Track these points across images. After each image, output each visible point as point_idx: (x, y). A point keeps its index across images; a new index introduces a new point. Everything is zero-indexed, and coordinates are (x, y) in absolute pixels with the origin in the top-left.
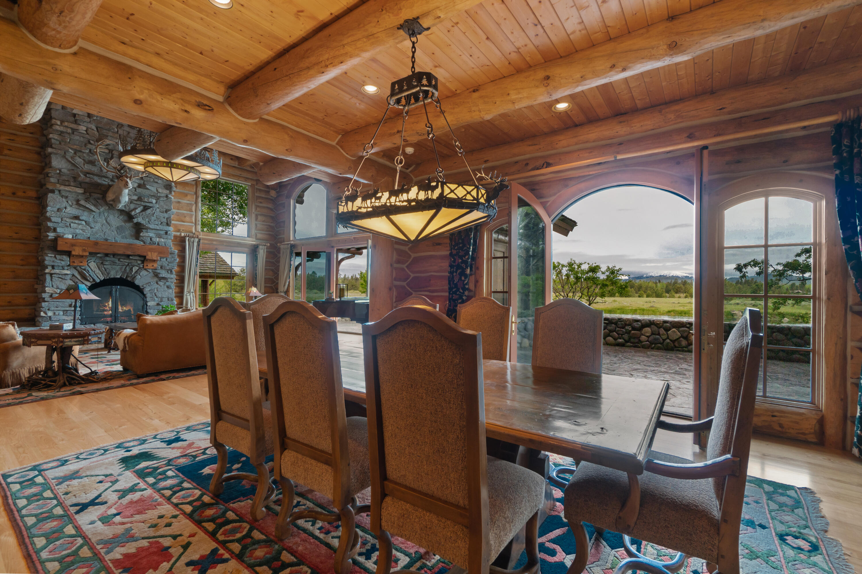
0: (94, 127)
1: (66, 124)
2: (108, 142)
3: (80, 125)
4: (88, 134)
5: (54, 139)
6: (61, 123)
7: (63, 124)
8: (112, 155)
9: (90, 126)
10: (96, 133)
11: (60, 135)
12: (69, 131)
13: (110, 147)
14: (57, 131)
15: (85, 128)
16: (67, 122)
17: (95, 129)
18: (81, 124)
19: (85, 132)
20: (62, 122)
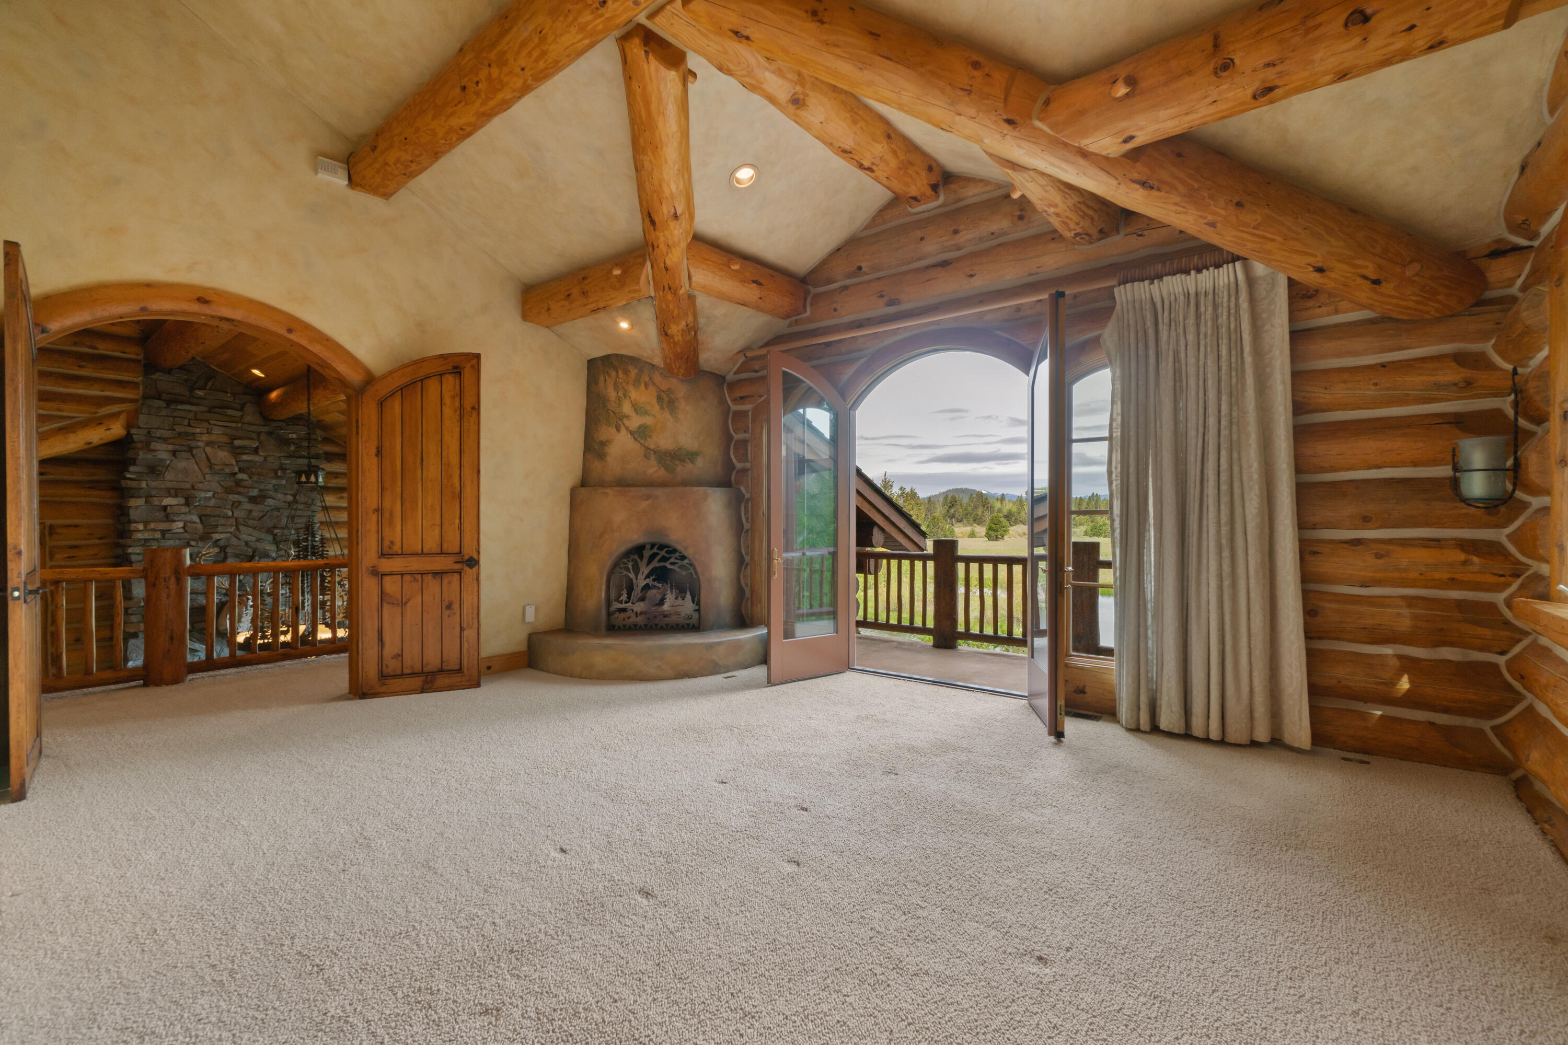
0: (195, 518)
1: (152, 526)
2: (216, 536)
3: (175, 521)
4: (186, 531)
5: (135, 554)
6: (145, 527)
7: (149, 527)
8: (226, 553)
9: (188, 518)
10: (199, 526)
11: (143, 545)
12: (158, 535)
13: (222, 543)
14: (139, 540)
15: (181, 524)
16: (154, 521)
17: (198, 521)
18: (175, 518)
19: (182, 530)
20: (146, 523)
